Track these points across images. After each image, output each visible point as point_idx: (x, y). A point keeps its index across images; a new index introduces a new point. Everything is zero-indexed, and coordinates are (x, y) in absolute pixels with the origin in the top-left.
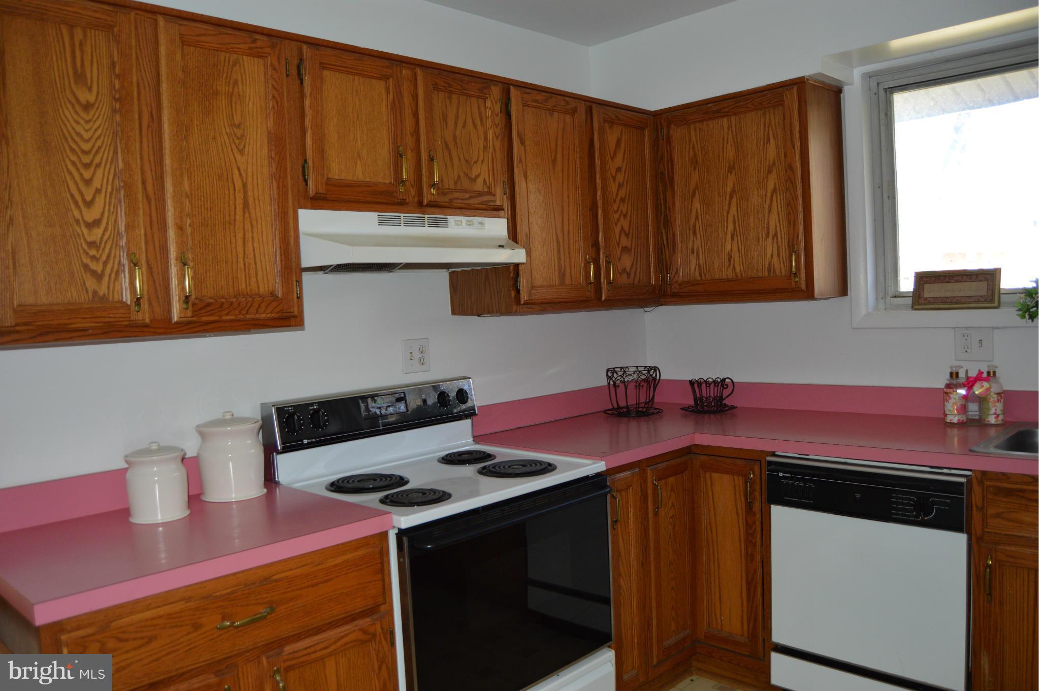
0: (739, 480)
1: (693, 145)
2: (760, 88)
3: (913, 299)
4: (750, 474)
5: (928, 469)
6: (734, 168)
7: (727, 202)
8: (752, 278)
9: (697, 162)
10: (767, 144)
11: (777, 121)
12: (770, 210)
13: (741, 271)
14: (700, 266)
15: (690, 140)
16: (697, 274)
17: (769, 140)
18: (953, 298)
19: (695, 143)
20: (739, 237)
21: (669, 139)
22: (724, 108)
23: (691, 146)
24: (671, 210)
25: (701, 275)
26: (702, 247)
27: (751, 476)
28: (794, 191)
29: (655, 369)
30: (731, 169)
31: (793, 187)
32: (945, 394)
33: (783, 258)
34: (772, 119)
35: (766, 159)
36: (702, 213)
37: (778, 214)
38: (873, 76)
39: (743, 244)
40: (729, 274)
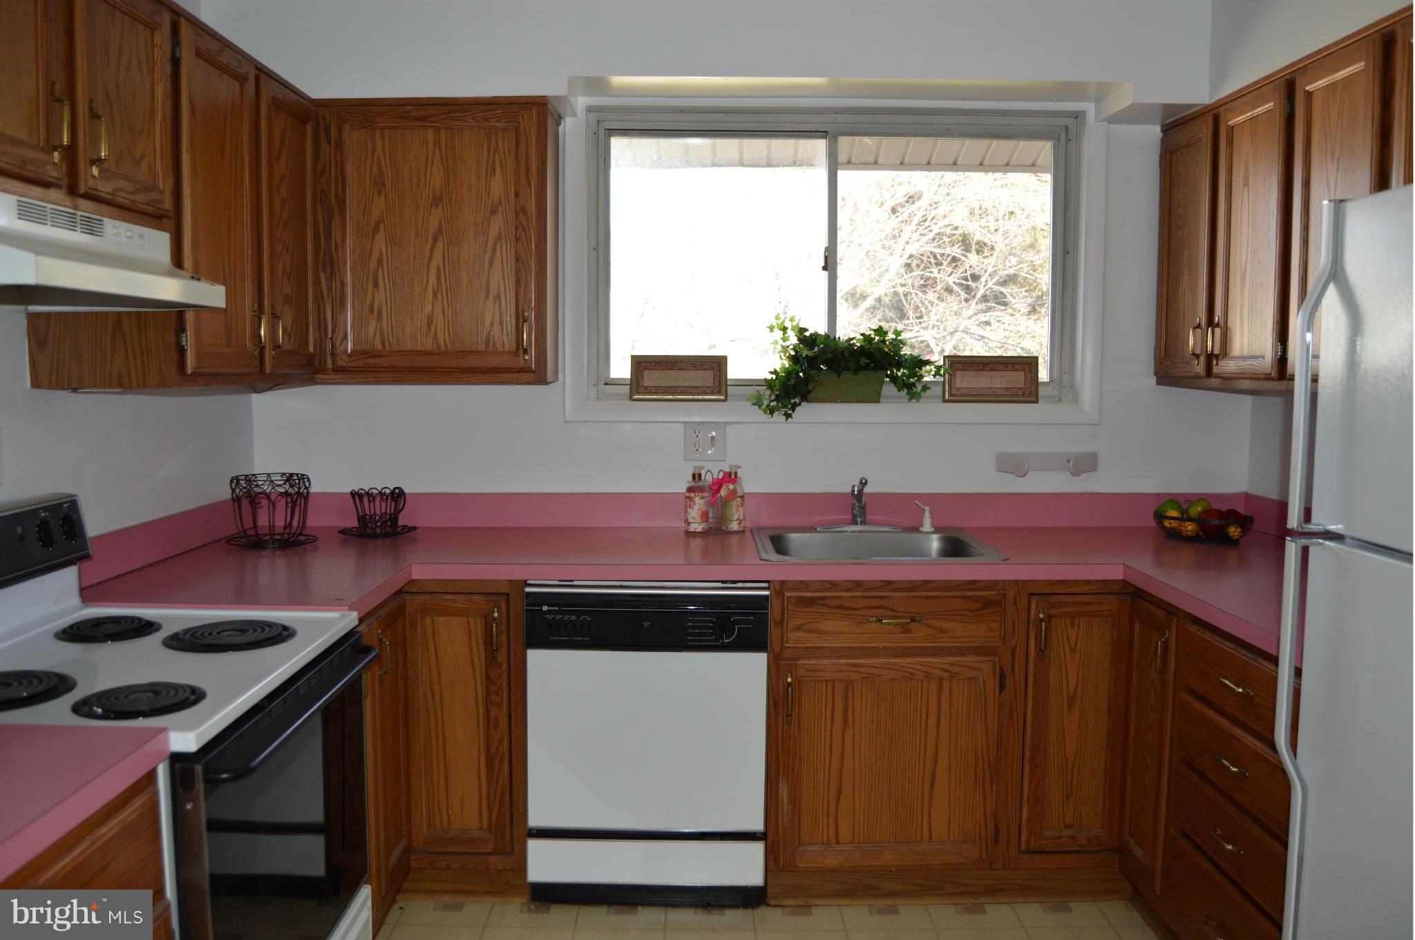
0: (475, 622)
1: (379, 159)
2: (483, 98)
3: (631, 387)
4: (493, 612)
5: (720, 585)
6: (441, 200)
7: (429, 246)
8: (462, 352)
9: (383, 184)
10: (491, 174)
11: (506, 147)
12: (491, 263)
13: (445, 341)
14: (382, 330)
15: (373, 152)
16: (378, 341)
17: (494, 170)
18: (676, 389)
19: (382, 156)
20: (444, 295)
21: (340, 144)
22: (430, 116)
23: (376, 161)
24: (339, 247)
25: (383, 343)
26: (386, 305)
27: (496, 615)
28: (527, 243)
29: (303, 478)
30: (437, 201)
31: (527, 238)
32: (687, 500)
33: (507, 328)
34: (500, 143)
35: (489, 194)
36: (390, 257)
37: (503, 270)
38: (593, 111)
39: (450, 305)
40: (428, 344)
